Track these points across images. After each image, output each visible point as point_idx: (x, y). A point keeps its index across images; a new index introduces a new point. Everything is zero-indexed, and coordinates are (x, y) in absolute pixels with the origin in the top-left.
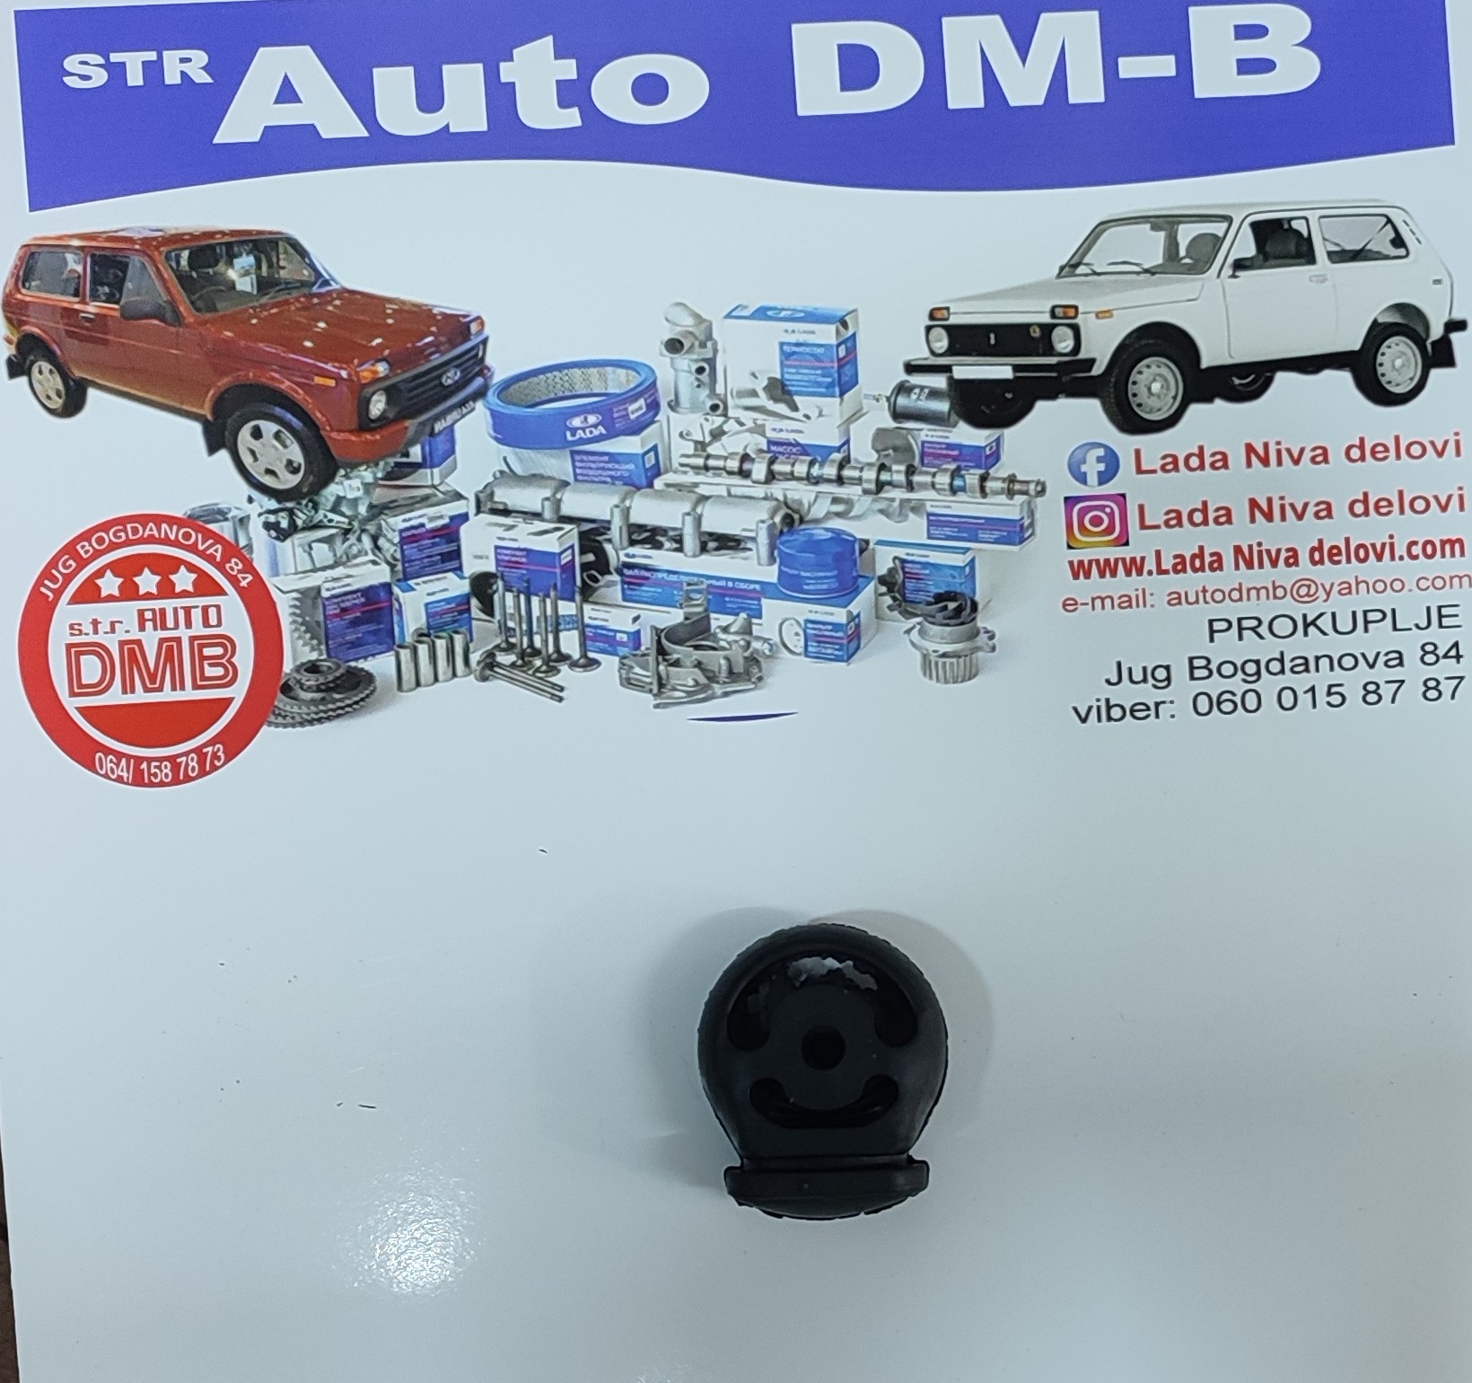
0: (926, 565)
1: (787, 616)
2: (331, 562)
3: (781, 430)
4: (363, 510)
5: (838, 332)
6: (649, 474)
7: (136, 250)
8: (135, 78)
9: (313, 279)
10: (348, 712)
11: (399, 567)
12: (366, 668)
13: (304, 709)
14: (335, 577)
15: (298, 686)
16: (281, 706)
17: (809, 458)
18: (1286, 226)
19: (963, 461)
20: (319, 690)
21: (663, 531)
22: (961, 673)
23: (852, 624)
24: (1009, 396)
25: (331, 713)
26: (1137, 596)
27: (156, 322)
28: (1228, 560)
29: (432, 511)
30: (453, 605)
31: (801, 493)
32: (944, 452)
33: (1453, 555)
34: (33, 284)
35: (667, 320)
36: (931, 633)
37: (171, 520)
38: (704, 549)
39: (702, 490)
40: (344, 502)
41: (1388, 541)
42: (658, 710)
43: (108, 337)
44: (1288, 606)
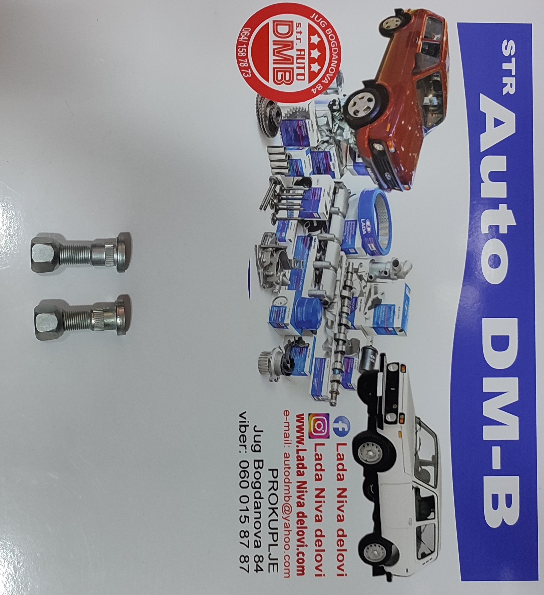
0: (305, 356)
1: (288, 300)
2: (319, 124)
3: (361, 303)
4: (339, 138)
5: (398, 328)
6: (347, 250)
7: (441, 61)
8: (505, 66)
9: (427, 126)
10: (261, 126)
11: (316, 150)
12: (277, 134)
13: (263, 109)
14: (313, 125)
15: (272, 107)
16: (265, 100)
17: (349, 313)
18: (432, 510)
19: (345, 374)
20: (270, 115)
21: (324, 253)
22: (262, 367)
23: (284, 325)
24: (370, 394)
25: (261, 119)
26: (288, 440)
27: (414, 66)
28: (301, 479)
29: (336, 164)
30: (300, 170)
31: (336, 309)
32: (349, 367)
33: (298, 571)
34: (430, 21)
35: (406, 261)
36: (278, 356)
37: (338, 65)
38: (316, 269)
39: (339, 270)
40: (342, 131)
41: (305, 544)
42: (254, 247)
43: (409, 48)
44: (281, 502)
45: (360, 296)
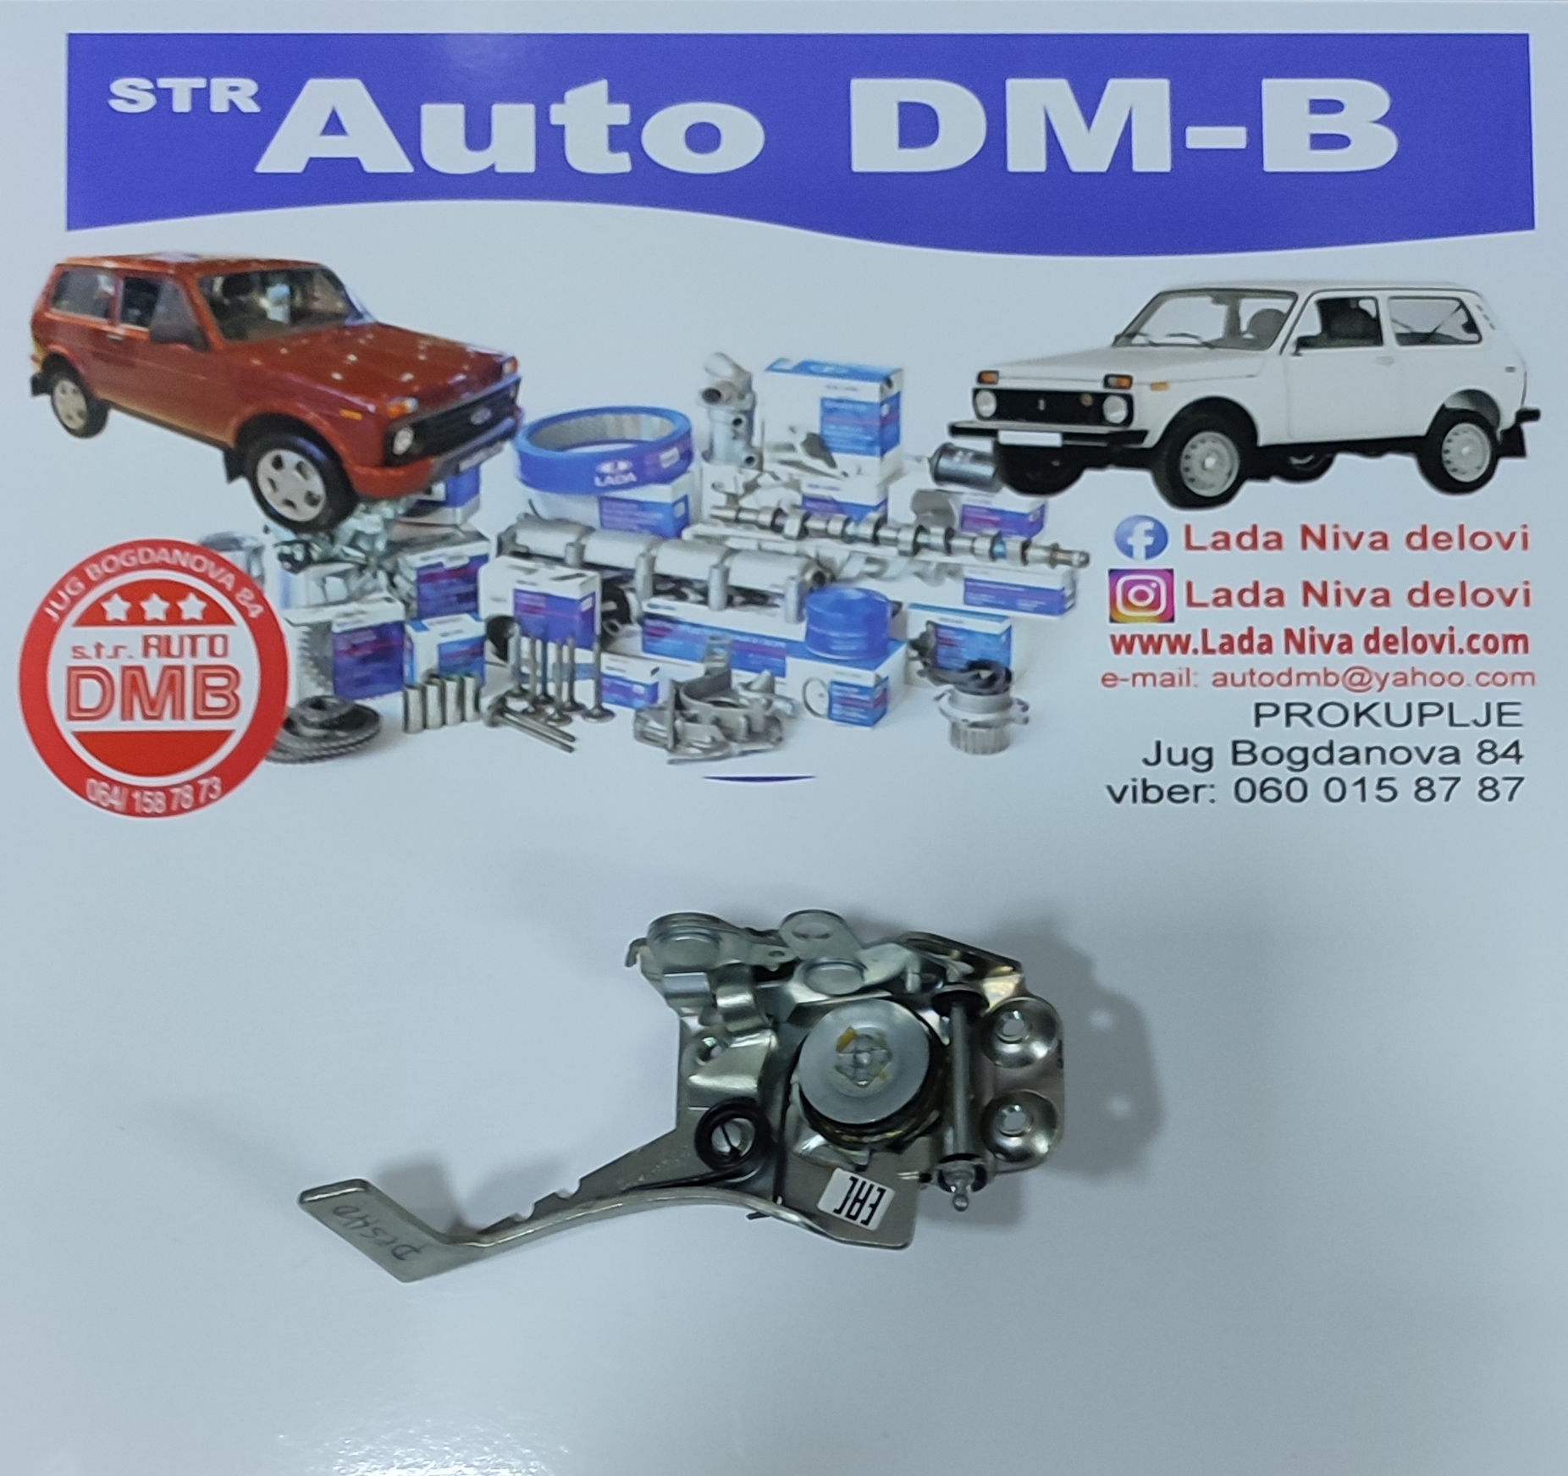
0: (960, 632)
1: (812, 676)
2: (343, 595)
3: (817, 487)
4: (381, 545)
5: (882, 390)
6: (678, 524)
7: (171, 275)
8: (182, 104)
9: (347, 312)
10: (350, 752)
11: (414, 605)
12: (373, 707)
13: (306, 746)
14: (347, 612)
15: (301, 722)
16: (282, 740)
17: (844, 517)
18: (1353, 306)
20: (322, 726)
21: (687, 582)
22: (991, 745)
23: (879, 688)
24: (1056, 463)
25: (334, 752)
26: (1181, 677)
27: (184, 347)
28: (1279, 642)
29: (451, 550)
30: (466, 648)
31: (834, 551)
32: (986, 517)
33: (1516, 650)
34: (65, 303)
35: (707, 370)
36: (962, 701)
37: (184, 547)
38: (730, 603)
39: (732, 543)
40: (362, 537)
41: (1447, 632)
42: (672, 767)
43: (138, 361)
44: (1340, 694)
45: (798, 489)
